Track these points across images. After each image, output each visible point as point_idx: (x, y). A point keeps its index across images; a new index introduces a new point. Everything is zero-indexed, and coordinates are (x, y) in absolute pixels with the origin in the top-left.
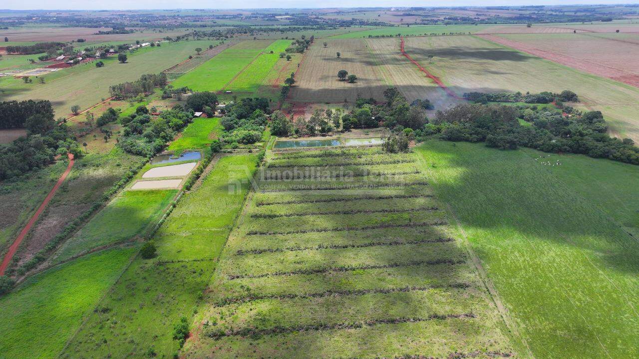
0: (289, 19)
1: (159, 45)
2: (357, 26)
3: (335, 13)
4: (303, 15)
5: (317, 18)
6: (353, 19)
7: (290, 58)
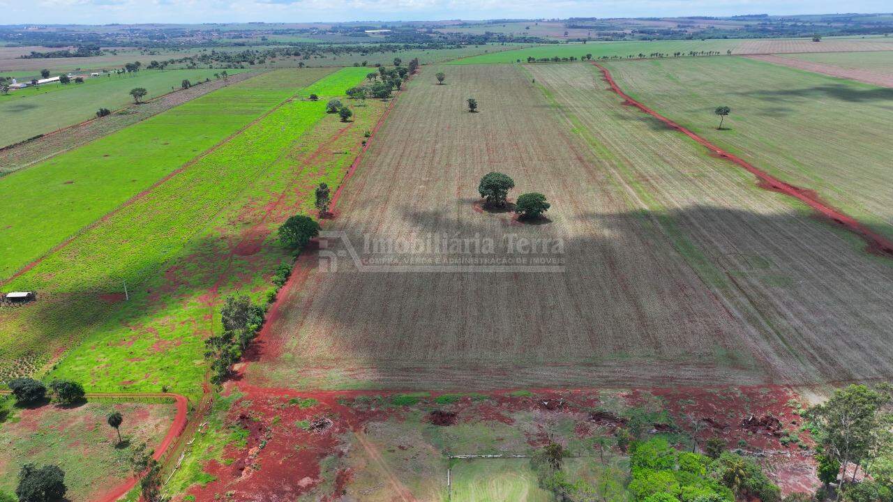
0: (385, 33)
1: (79, 81)
2: (495, 44)
3: (457, 25)
4: (407, 29)
5: (431, 32)
6: (488, 33)
7: (349, 114)
